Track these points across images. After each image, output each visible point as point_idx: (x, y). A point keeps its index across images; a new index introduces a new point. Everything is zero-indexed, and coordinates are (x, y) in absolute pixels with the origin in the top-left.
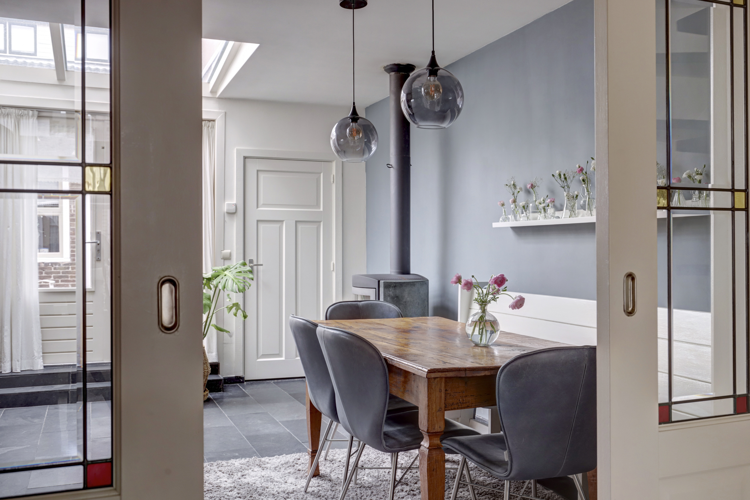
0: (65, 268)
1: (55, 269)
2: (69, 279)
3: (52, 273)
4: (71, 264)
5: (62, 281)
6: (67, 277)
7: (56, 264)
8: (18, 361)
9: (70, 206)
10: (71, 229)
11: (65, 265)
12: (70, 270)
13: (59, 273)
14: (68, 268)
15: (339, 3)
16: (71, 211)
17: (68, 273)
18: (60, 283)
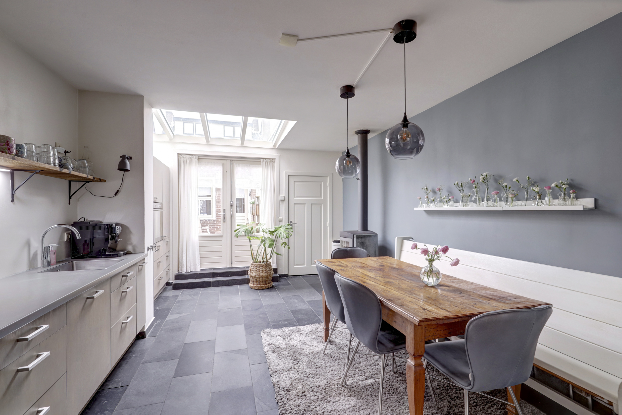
0: (214, 222)
1: (209, 222)
2: (215, 226)
3: (208, 224)
4: (216, 220)
5: (212, 227)
6: (214, 225)
7: (210, 220)
8: (189, 267)
9: (216, 196)
10: (216, 206)
11: (214, 220)
12: (216, 222)
13: (211, 224)
14: (215, 222)
15: (340, 96)
16: (216, 198)
17: (215, 224)
18: (212, 228)
